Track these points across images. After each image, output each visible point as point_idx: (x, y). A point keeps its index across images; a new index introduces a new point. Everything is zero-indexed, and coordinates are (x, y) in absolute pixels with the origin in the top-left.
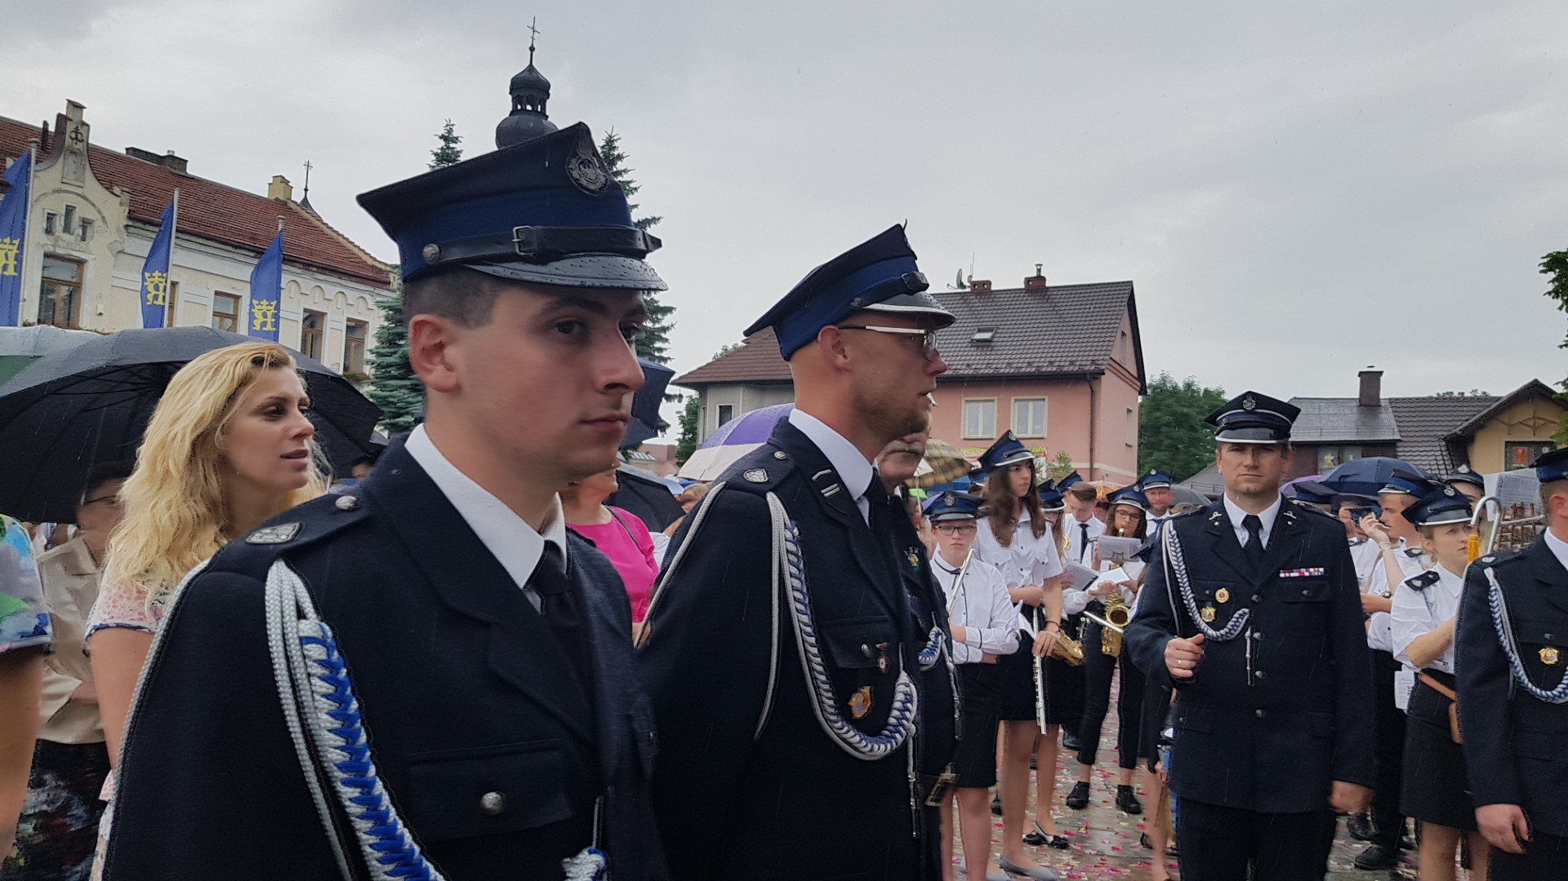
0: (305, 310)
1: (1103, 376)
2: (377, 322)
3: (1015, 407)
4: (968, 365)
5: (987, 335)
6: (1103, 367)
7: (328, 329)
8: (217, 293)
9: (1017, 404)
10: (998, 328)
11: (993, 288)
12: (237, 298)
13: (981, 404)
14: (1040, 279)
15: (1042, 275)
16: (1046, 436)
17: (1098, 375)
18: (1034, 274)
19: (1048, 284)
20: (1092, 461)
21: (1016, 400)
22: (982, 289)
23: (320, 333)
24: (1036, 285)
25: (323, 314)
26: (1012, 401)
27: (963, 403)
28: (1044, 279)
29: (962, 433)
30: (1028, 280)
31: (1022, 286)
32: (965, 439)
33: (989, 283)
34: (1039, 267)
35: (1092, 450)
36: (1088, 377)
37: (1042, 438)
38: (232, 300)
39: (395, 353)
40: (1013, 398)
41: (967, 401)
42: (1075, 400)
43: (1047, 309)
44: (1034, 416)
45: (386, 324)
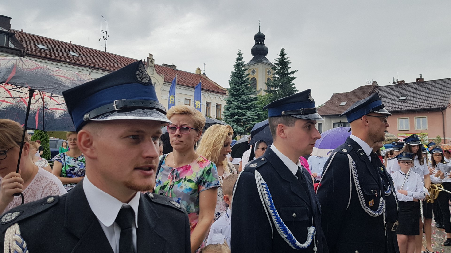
0: (206, 102)
1: (446, 109)
2: (224, 104)
3: (416, 121)
4: (399, 107)
5: (404, 98)
6: (446, 106)
7: (212, 107)
8: (185, 99)
9: (416, 119)
10: (408, 95)
11: (405, 83)
12: (190, 100)
13: (404, 120)
14: (421, 79)
15: (422, 77)
16: (427, 129)
17: (444, 109)
18: (420, 77)
19: (424, 80)
20: (444, 137)
21: (416, 118)
22: (401, 83)
23: (210, 108)
24: (420, 81)
25: (210, 103)
26: (415, 118)
27: (398, 119)
28: (423, 79)
29: (398, 129)
30: (417, 80)
31: (416, 81)
32: (399, 131)
33: (404, 81)
34: (421, 75)
35: (444, 133)
36: (441, 110)
37: (426, 130)
38: (189, 100)
39: (229, 112)
40: (415, 117)
41: (399, 119)
42: (437, 117)
43: (425, 88)
44: (423, 123)
45: (226, 105)
